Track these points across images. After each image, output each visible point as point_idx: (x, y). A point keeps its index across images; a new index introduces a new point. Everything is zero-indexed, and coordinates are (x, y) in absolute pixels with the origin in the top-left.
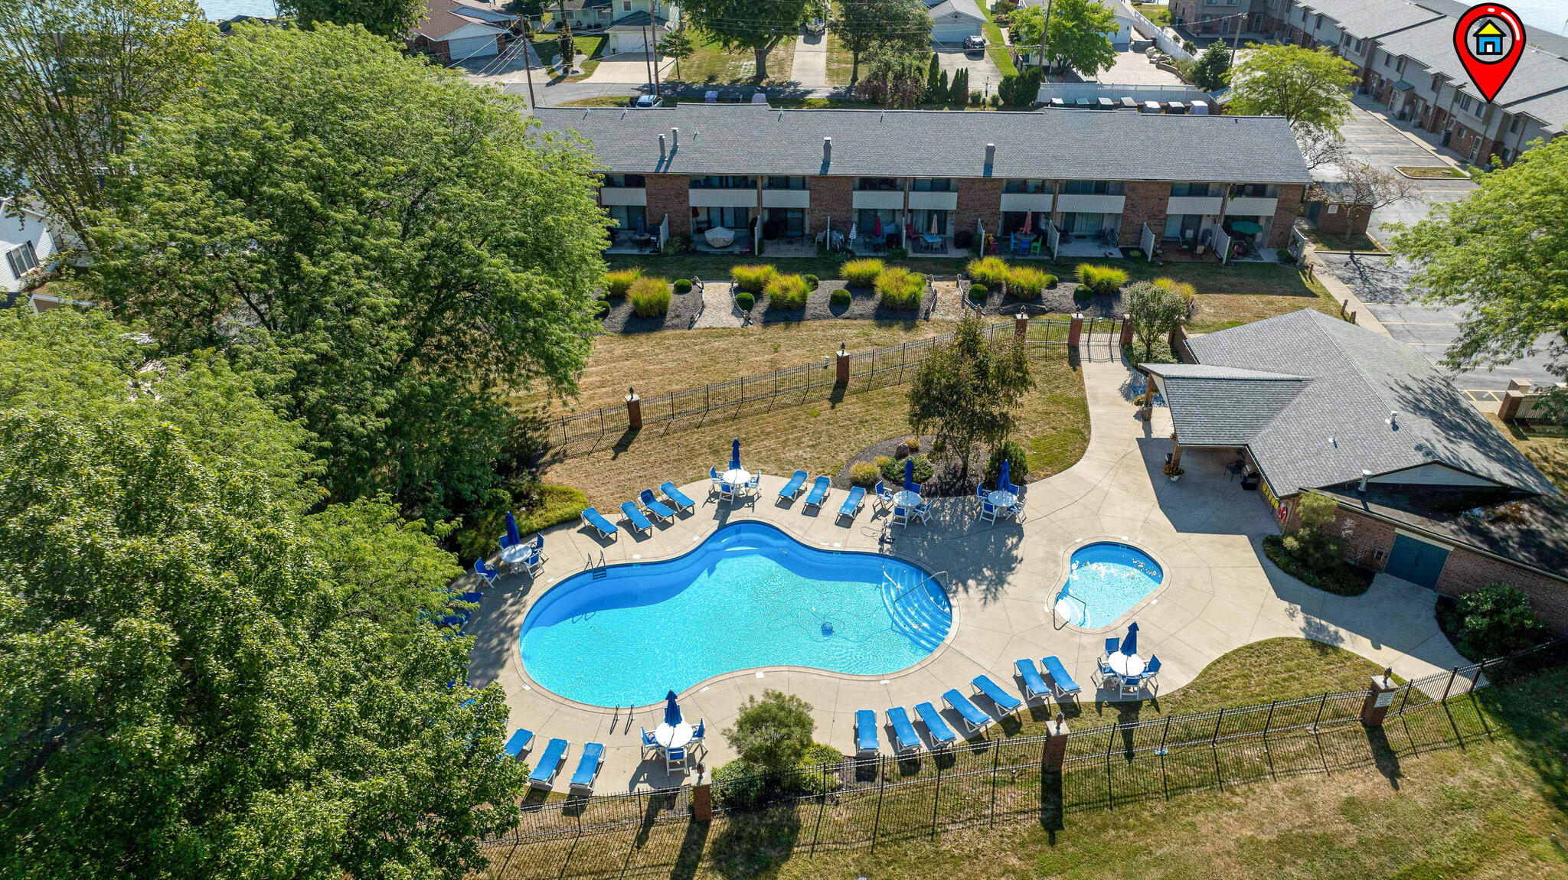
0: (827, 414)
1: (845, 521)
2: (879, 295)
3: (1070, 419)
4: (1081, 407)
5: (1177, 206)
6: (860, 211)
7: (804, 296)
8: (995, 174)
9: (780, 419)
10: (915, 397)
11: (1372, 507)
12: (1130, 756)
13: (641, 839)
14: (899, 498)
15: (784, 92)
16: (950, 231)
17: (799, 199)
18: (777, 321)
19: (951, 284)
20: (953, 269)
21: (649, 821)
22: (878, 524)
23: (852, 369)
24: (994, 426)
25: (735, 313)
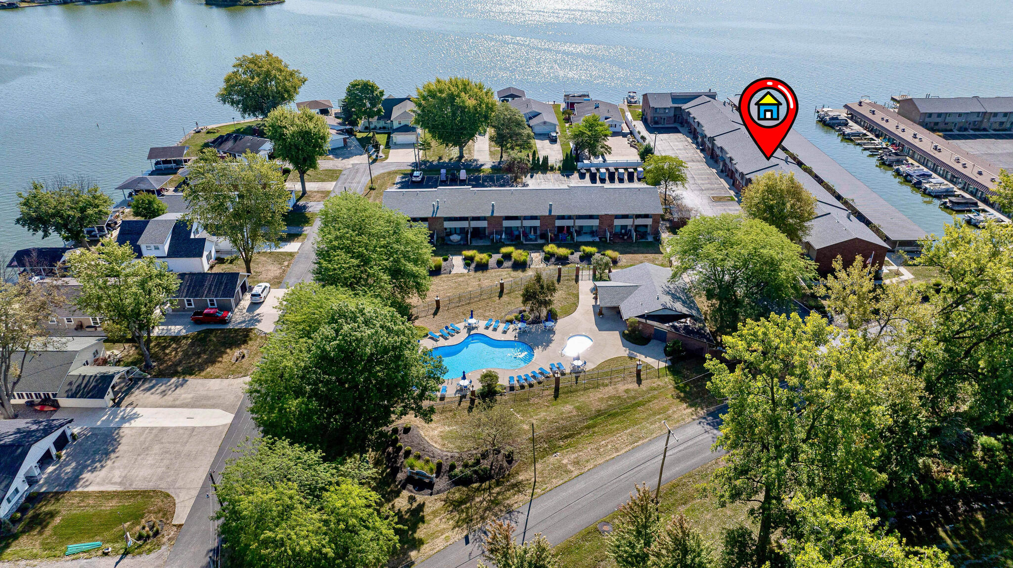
0: (498, 301)
1: (505, 332)
2: (513, 260)
3: (572, 300)
4: (577, 296)
5: (618, 222)
6: (506, 227)
7: (488, 261)
8: (553, 214)
9: (483, 303)
10: (524, 295)
11: (648, 321)
12: (576, 383)
13: (459, 405)
14: (520, 325)
15: (472, 165)
16: (538, 232)
17: (484, 224)
18: (479, 270)
19: (538, 254)
20: (538, 248)
21: (460, 401)
22: (514, 332)
23: (505, 286)
24: (547, 303)
25: (465, 268)
